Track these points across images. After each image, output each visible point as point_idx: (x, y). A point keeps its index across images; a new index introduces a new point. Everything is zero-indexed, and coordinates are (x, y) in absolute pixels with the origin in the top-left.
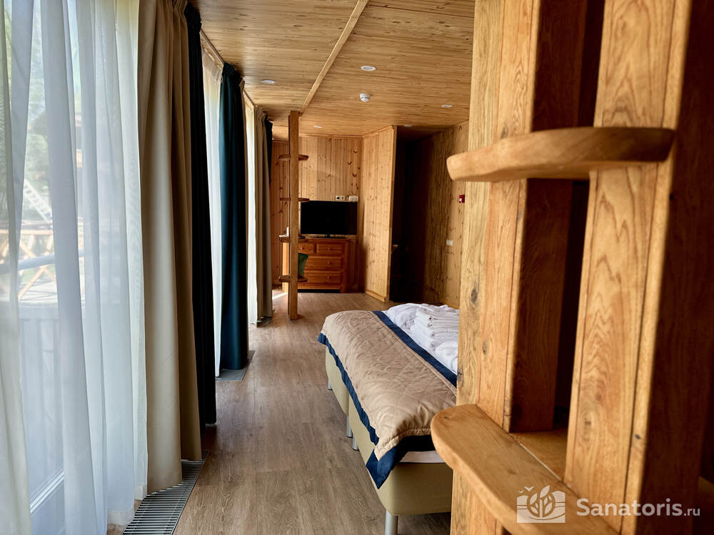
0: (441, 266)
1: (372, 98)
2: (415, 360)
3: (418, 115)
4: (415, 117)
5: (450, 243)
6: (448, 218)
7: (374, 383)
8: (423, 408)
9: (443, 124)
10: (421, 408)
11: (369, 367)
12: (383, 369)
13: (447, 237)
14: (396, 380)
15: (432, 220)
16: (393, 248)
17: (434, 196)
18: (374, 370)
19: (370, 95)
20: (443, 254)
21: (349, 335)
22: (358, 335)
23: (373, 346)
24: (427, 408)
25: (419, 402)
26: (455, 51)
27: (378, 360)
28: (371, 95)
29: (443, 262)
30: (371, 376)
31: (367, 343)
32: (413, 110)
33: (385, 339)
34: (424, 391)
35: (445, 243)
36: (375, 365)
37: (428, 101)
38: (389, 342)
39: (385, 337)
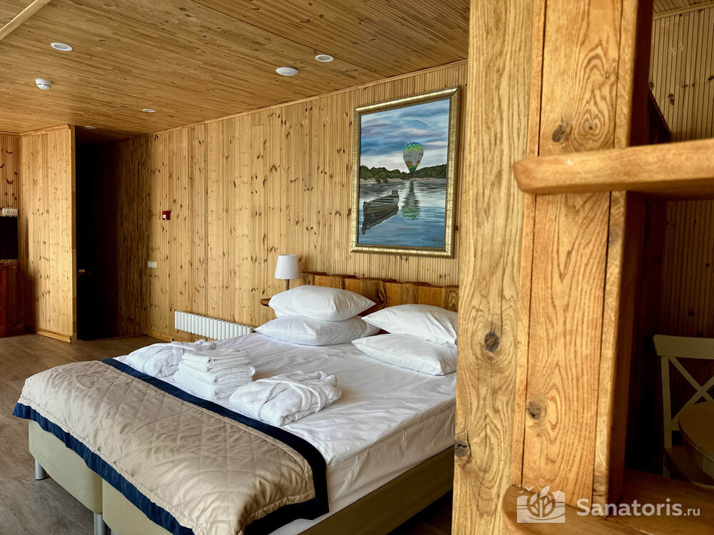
0: (141, 292)
1: (54, 87)
2: (209, 418)
3: (109, 117)
4: (103, 118)
5: (153, 265)
6: (148, 237)
7: (171, 465)
8: (263, 481)
9: (136, 130)
10: (260, 483)
11: (151, 442)
12: (174, 440)
13: (148, 257)
14: (204, 453)
15: (125, 239)
16: (78, 273)
17: (125, 211)
18: (161, 444)
19: (51, 82)
20: (144, 279)
21: (87, 401)
22: (105, 399)
23: (138, 410)
24: (266, 479)
25: (255, 476)
26: (185, 47)
27: (157, 428)
28: (53, 83)
29: (144, 288)
30: (161, 455)
31: (126, 408)
32: (105, 109)
33: (147, 397)
34: (253, 458)
35: (146, 264)
36: (158, 437)
37: (128, 101)
38: (154, 400)
39: (145, 394)
